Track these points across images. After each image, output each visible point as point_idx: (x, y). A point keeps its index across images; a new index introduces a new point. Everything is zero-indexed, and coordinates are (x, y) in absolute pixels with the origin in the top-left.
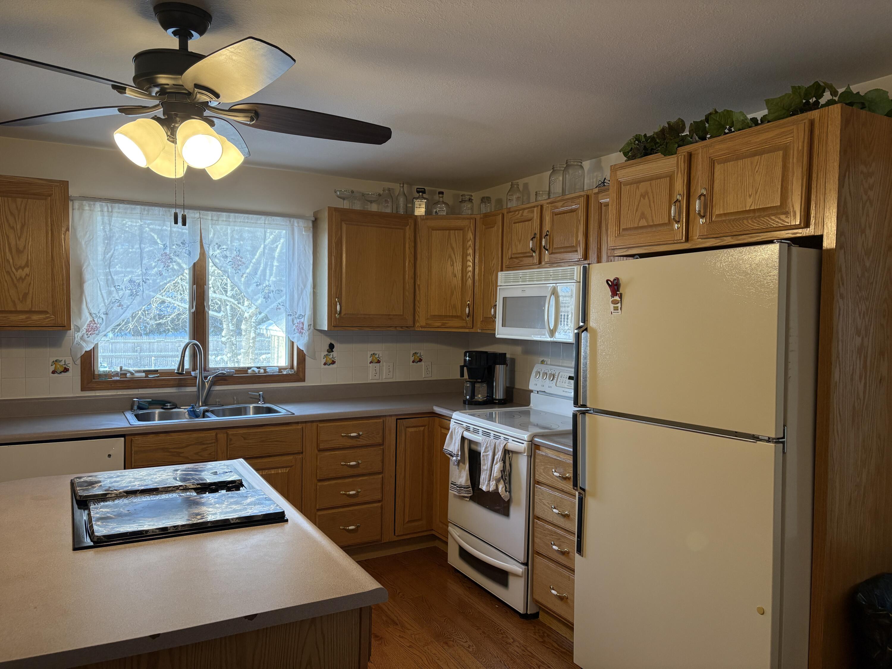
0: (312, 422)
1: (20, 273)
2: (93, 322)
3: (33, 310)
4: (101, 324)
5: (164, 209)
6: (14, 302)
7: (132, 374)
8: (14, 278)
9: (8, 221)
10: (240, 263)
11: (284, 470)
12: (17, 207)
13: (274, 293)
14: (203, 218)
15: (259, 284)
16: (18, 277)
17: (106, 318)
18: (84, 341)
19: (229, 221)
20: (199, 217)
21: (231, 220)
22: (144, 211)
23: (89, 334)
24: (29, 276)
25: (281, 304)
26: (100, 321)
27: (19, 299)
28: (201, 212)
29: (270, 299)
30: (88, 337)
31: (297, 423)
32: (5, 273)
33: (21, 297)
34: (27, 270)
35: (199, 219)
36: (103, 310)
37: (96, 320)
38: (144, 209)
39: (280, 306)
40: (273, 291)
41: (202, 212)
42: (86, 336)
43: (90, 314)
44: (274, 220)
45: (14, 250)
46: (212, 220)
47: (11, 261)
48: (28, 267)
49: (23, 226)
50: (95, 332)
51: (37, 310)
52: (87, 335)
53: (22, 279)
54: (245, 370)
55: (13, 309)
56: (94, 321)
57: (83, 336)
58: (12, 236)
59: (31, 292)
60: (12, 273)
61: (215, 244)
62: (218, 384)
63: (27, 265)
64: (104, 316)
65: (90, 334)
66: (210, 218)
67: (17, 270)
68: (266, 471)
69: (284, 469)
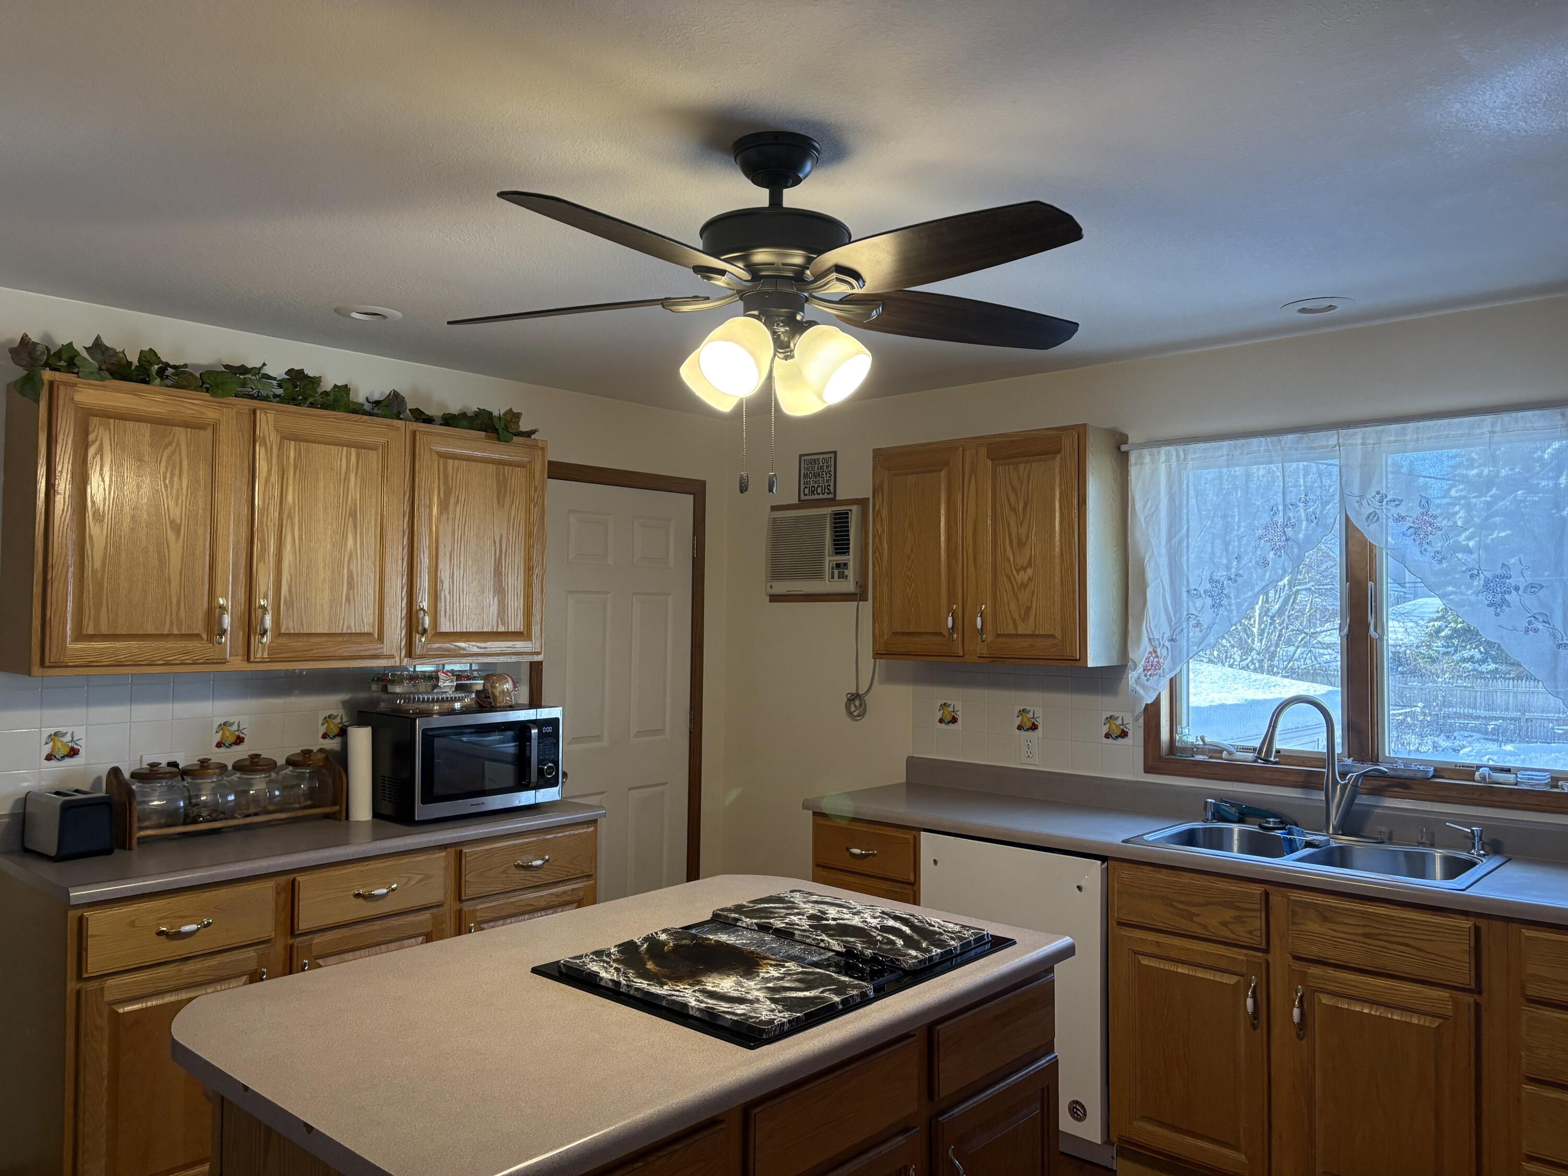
0: (1508, 920)
1: (1022, 577)
2: (1154, 655)
3: (1037, 633)
4: (1165, 658)
5: (1268, 439)
6: (1014, 620)
7: (1230, 753)
8: (1015, 584)
9: (1008, 500)
10: (1429, 528)
11: (1426, 1022)
12: (1019, 478)
13: (1521, 592)
14: (1344, 445)
15: (1475, 572)
16: (1019, 582)
17: (1172, 646)
18: (1143, 687)
19: (1404, 441)
20: (1336, 442)
21: (1408, 438)
22: (1236, 450)
23: (1148, 674)
24: (1032, 580)
25: (1541, 620)
26: (1164, 652)
27: (1020, 617)
28: (1340, 431)
29: (1509, 606)
30: (1147, 681)
31: (1465, 913)
32: (1005, 578)
33: (1022, 613)
34: (1030, 571)
35: (1337, 448)
36: (1168, 634)
37: (1158, 650)
38: (1235, 446)
39: (1536, 625)
40: (1517, 589)
41: (1343, 432)
42: (1145, 678)
43: (1150, 639)
44: (1516, 421)
45: (1015, 543)
46: (1363, 444)
47: (1012, 559)
48: (1031, 567)
49: (1025, 505)
50: (1157, 671)
51: (1041, 633)
52: (1145, 676)
53: (1023, 586)
54: (1468, 772)
55: (1013, 632)
56: (1155, 652)
57: (1139, 678)
58: (1013, 523)
59: (1034, 606)
60: (1012, 577)
61: (1374, 493)
62: (1388, 793)
63: (1029, 565)
64: (1168, 644)
65: (1150, 675)
66: (1359, 441)
67: (1018, 571)
68: (1382, 1009)
69: (1429, 1018)
